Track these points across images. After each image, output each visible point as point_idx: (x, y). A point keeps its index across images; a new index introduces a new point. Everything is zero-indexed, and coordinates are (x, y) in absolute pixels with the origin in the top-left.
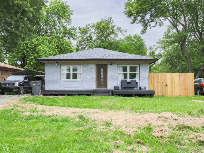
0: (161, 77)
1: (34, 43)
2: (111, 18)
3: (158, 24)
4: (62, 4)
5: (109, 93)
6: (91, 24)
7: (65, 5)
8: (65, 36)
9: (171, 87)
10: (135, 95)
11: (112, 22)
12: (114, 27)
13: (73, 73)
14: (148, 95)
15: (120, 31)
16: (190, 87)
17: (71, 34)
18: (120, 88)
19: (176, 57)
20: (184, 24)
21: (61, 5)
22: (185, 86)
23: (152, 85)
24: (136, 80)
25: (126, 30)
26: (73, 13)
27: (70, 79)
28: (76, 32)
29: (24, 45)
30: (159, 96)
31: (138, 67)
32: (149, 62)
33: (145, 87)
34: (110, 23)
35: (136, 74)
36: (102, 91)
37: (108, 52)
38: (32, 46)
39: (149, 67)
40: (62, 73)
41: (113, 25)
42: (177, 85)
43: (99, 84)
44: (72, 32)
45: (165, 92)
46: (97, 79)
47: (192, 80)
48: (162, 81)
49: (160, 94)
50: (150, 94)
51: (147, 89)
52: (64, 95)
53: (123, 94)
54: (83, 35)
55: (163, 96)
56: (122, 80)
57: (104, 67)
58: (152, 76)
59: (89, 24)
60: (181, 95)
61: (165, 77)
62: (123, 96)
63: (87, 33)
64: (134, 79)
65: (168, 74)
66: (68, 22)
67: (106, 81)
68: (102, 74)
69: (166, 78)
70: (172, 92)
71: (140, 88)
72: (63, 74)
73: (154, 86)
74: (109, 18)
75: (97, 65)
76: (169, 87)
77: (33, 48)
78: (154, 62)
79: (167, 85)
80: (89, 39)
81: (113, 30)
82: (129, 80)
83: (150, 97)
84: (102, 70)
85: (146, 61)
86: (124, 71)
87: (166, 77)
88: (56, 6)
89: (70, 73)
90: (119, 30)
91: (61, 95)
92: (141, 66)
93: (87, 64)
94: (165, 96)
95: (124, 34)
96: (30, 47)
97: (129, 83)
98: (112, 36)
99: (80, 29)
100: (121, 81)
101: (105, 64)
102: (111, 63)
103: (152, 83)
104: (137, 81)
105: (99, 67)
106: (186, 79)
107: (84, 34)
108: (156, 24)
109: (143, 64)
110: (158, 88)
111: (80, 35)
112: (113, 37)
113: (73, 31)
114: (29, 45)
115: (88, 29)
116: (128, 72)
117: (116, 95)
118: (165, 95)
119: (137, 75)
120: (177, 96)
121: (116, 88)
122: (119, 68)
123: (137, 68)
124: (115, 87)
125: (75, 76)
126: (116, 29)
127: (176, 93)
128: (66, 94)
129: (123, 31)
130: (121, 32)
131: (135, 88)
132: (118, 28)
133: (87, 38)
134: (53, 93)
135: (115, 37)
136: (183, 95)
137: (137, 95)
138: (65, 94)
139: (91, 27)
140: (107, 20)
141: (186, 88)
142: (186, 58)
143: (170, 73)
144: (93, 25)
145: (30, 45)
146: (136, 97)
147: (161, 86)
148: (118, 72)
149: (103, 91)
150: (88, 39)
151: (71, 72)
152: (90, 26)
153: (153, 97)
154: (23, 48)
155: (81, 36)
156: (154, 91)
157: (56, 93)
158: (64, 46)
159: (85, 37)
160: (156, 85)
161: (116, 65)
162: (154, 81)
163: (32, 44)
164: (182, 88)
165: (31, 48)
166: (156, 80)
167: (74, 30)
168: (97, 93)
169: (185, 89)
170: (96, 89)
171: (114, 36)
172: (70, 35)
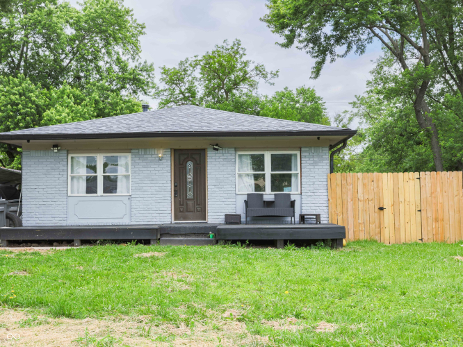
0: (364, 185)
1: (34, 101)
2: (238, 44)
3: (354, 47)
4: (114, 6)
5: (206, 234)
6: (192, 59)
7: (119, 8)
8: (123, 87)
9: (396, 214)
10: (285, 243)
11: (241, 52)
12: (246, 64)
13: (104, 177)
14: (324, 240)
15: (263, 74)
16: (452, 213)
17: (139, 80)
18: (243, 219)
19: (401, 135)
20: (423, 46)
21: (111, 7)
22: (437, 211)
23: (339, 209)
24: (290, 194)
25: (277, 72)
26: (144, 30)
27: (96, 192)
28: (151, 75)
29: (9, 106)
30: (358, 242)
31: (296, 155)
32: (330, 140)
33: (318, 217)
34: (237, 56)
35: (290, 176)
36: (185, 228)
37: (211, 114)
38: (31, 108)
39: (328, 156)
40: (73, 178)
41: (244, 59)
42: (413, 207)
43: (181, 208)
44: (141, 77)
45: (377, 230)
46: (175, 194)
47: (456, 193)
48: (366, 197)
49: (362, 237)
50: (332, 239)
51: (324, 220)
52: (70, 242)
53: (248, 238)
54: (174, 86)
55: (372, 241)
56: (248, 194)
57: (196, 157)
58: (339, 182)
59: (187, 59)
60: (425, 238)
61: (375, 186)
62: (248, 246)
63: (183, 82)
64: (286, 191)
65: (385, 174)
66: (132, 53)
67: (203, 198)
68: (190, 177)
69: (378, 187)
70: (397, 229)
71: (302, 218)
72: (75, 180)
73: (345, 210)
74: (234, 45)
75: (175, 150)
76: (387, 213)
77: (32, 114)
78: (344, 141)
79: (381, 209)
80: (188, 97)
81: (245, 73)
82: (269, 195)
83: (332, 247)
84: (190, 165)
85: (318, 138)
86: (255, 170)
87: (380, 184)
88: (99, 11)
89: (97, 176)
90: (260, 71)
91: (61, 242)
92: (306, 152)
93: (146, 147)
94: (376, 241)
95: (272, 81)
96: (22, 111)
97: (269, 204)
98: (244, 88)
99: (165, 72)
100: (245, 198)
101: (199, 147)
102: (217, 145)
103: (339, 201)
104: (292, 198)
105: (182, 158)
106: (439, 190)
107: (176, 84)
108: (349, 47)
109: (310, 145)
110: (355, 217)
111: (167, 87)
112: (245, 91)
113: (144, 74)
114: (20, 106)
115: (185, 70)
116: (268, 171)
117: (226, 242)
118: (377, 238)
119: (293, 179)
120: (413, 241)
121: (231, 219)
122: (241, 161)
123: (293, 158)
124: (227, 216)
125: (111, 185)
126: (253, 70)
127: (411, 232)
128: (77, 238)
129: (269, 76)
130: (265, 76)
131: (289, 219)
132: (256, 68)
133: (182, 93)
134: (37, 237)
135: (251, 89)
136: (430, 236)
137: (292, 242)
138: (73, 241)
139: (190, 65)
140: (229, 47)
141: (440, 217)
142: (428, 135)
143: (390, 174)
144: (196, 61)
145: (25, 106)
146: (286, 247)
147: (365, 211)
148: (237, 172)
149: (190, 228)
150: (187, 95)
151: (100, 174)
152: (189, 63)
153: (342, 245)
154: (5, 114)
155: (170, 90)
156: (343, 228)
157: (46, 238)
158: (116, 110)
159: (177, 92)
160: (350, 208)
161: (232, 151)
162: (345, 197)
163: (30, 105)
164: (427, 218)
165: (26, 114)
166: (350, 193)
167: (147, 70)
168: (172, 235)
169: (437, 220)
170: (173, 221)
171: (247, 87)
172: (136, 84)
